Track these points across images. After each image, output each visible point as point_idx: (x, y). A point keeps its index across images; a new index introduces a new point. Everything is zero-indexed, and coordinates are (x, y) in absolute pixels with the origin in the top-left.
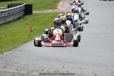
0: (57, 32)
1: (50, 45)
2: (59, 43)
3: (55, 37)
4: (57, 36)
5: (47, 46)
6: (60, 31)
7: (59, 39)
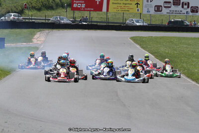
0: (63, 71)
1: (57, 80)
2: (63, 79)
3: (61, 75)
4: (62, 74)
5: (55, 82)
6: (65, 71)
7: (64, 76)
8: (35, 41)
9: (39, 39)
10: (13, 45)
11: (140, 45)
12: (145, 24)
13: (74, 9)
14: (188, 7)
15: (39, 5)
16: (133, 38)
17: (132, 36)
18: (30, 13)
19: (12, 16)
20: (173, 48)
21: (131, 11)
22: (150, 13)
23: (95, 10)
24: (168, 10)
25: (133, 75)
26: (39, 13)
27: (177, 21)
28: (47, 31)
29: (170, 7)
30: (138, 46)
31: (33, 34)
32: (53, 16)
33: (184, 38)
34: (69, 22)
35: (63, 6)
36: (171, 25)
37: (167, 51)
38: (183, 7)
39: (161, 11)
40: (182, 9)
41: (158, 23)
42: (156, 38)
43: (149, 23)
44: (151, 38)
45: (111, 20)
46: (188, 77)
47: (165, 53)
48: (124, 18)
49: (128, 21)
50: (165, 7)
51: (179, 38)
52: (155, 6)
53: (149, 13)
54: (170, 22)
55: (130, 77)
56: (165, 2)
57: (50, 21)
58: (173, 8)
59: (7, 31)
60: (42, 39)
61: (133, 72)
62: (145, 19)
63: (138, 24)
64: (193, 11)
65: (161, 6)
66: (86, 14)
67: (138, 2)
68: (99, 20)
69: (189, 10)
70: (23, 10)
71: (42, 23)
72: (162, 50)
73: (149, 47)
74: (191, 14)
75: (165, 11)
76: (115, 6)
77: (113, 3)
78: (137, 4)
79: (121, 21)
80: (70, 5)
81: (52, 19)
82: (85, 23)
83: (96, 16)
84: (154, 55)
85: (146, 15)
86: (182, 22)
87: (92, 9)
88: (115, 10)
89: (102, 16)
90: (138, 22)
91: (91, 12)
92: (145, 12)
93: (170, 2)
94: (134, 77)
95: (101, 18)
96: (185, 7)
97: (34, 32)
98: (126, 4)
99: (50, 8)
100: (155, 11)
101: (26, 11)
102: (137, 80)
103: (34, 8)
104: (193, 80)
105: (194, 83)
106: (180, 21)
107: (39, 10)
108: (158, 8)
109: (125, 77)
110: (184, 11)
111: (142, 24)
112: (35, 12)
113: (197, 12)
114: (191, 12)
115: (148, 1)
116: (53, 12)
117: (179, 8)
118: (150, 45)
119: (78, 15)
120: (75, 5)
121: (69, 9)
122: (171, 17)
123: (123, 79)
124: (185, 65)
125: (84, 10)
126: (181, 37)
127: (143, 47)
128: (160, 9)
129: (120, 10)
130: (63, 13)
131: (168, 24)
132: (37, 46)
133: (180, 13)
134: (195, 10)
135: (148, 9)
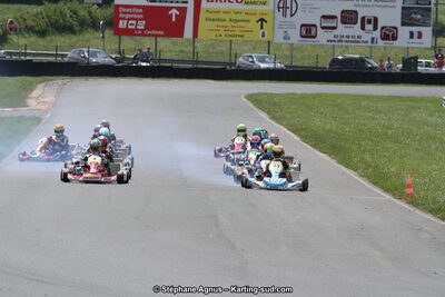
0: (95, 160)
8: (32, 103)
9: (41, 99)
11: (268, 113)
12: (279, 66)
13: (120, 32)
14: (375, 28)
15: (42, 23)
16: (251, 98)
17: (251, 92)
18: (22, 41)
20: (341, 119)
21: (248, 36)
22: (290, 41)
23: (168, 35)
24: (330, 35)
25: (282, 175)
26: (41, 41)
27: (351, 60)
28: (59, 81)
29: (334, 28)
30: (264, 115)
31: (29, 89)
32: (73, 48)
33: (367, 97)
34: (108, 61)
35: (95, 26)
36: (336, 68)
37: (328, 127)
38: (363, 28)
39: (314, 37)
40: (362, 33)
42: (304, 96)
43: (288, 63)
44: (292, 98)
46: (375, 184)
47: (324, 129)
48: (233, 52)
49: (240, 60)
50: (323, 28)
51: (357, 98)
52: (302, 26)
53: (287, 41)
54: (335, 61)
55: (275, 180)
56: (324, 17)
57: (66, 59)
58: (342, 30)
60: (50, 98)
61: (281, 168)
62: (279, 54)
63: (263, 66)
64: (385, 37)
65: (315, 26)
66: (147, 44)
67: (264, 17)
68: (176, 58)
69: (377, 34)
70: (5, 34)
71: (49, 63)
72: (317, 123)
73: (288, 116)
74: (381, 43)
75: (323, 37)
76: (213, 25)
77: (208, 19)
78: (262, 20)
79: (227, 60)
80: (112, 23)
81: (71, 55)
82: (144, 64)
83: (169, 48)
84: (299, 135)
85: (280, 45)
86: (362, 60)
87: (162, 33)
88: (212, 35)
89: (183, 48)
90: (262, 60)
91: (159, 39)
92: (279, 38)
93: (334, 17)
94: (284, 180)
95: (181, 51)
96: (369, 27)
97: (32, 83)
98: (236, 21)
99: (66, 29)
100: (302, 37)
101: (14, 38)
102: (290, 185)
103: (30, 30)
104: (386, 191)
105: (388, 197)
106: (356, 60)
107: (42, 33)
108: (308, 31)
109: (266, 179)
110: (367, 37)
111: (271, 66)
112: (34, 38)
113: (395, 38)
114: (382, 39)
115: (284, 15)
116: (74, 39)
117: (356, 30)
118: (290, 113)
119: (130, 46)
120: (122, 24)
121: (109, 33)
122: (338, 51)
123: (261, 184)
124: (367, 157)
125: (143, 35)
126: (360, 96)
127: (273, 118)
128: (313, 33)
129: (223, 33)
130: (96, 41)
131: (330, 65)
132: (37, 115)
133: (357, 40)
134: (389, 35)
135: (285, 32)
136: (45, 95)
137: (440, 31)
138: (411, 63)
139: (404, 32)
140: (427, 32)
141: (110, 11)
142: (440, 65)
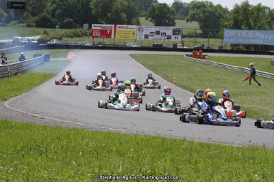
8: (68, 57)
9: (71, 56)
10: (55, 59)
11: (135, 59)
12: (138, 46)
13: (93, 37)
15: (72, 34)
16: (130, 55)
17: (130, 53)
18: (66, 39)
19: (55, 41)
21: (129, 38)
22: (141, 39)
23: (107, 37)
24: (152, 37)
26: (71, 39)
28: (76, 51)
29: (154, 36)
32: (80, 41)
33: (163, 55)
34: (90, 45)
35: (87, 35)
37: (152, 63)
39: (148, 38)
41: (146, 45)
42: (145, 55)
43: (141, 46)
44: (141, 55)
45: (117, 44)
46: (165, 79)
48: (125, 42)
49: (127, 45)
50: (150, 36)
51: (159, 55)
56: (151, 33)
58: (156, 36)
59: (51, 51)
60: (74, 55)
62: (138, 43)
65: (148, 35)
66: (101, 40)
67: (134, 33)
68: (109, 44)
69: (166, 37)
70: (61, 37)
71: (74, 46)
72: (149, 62)
74: (167, 40)
75: (150, 38)
76: (119, 35)
77: (118, 33)
79: (123, 45)
80: (91, 34)
81: (80, 43)
82: (100, 46)
83: (107, 41)
85: (138, 41)
87: (105, 37)
88: (119, 38)
89: (111, 41)
90: (133, 45)
91: (104, 39)
92: (138, 38)
93: (153, 33)
96: (163, 35)
97: (68, 51)
98: (126, 34)
99: (78, 36)
100: (144, 38)
101: (64, 38)
103: (68, 36)
104: (168, 81)
106: (160, 44)
107: (72, 37)
108: (146, 36)
110: (163, 38)
112: (69, 38)
113: (171, 39)
115: (140, 32)
116: (80, 39)
117: (160, 36)
119: (96, 41)
120: (94, 35)
121: (90, 37)
122: (155, 42)
125: (100, 38)
126: (161, 55)
127: (137, 61)
129: (122, 37)
130: (86, 39)
131: (153, 46)
133: (160, 39)
134: (169, 38)
135: (140, 37)
136: (72, 54)
137: (183, 37)
138: (175, 45)
139: (173, 37)
140: (180, 37)
141: (90, 31)
142: (183, 46)
